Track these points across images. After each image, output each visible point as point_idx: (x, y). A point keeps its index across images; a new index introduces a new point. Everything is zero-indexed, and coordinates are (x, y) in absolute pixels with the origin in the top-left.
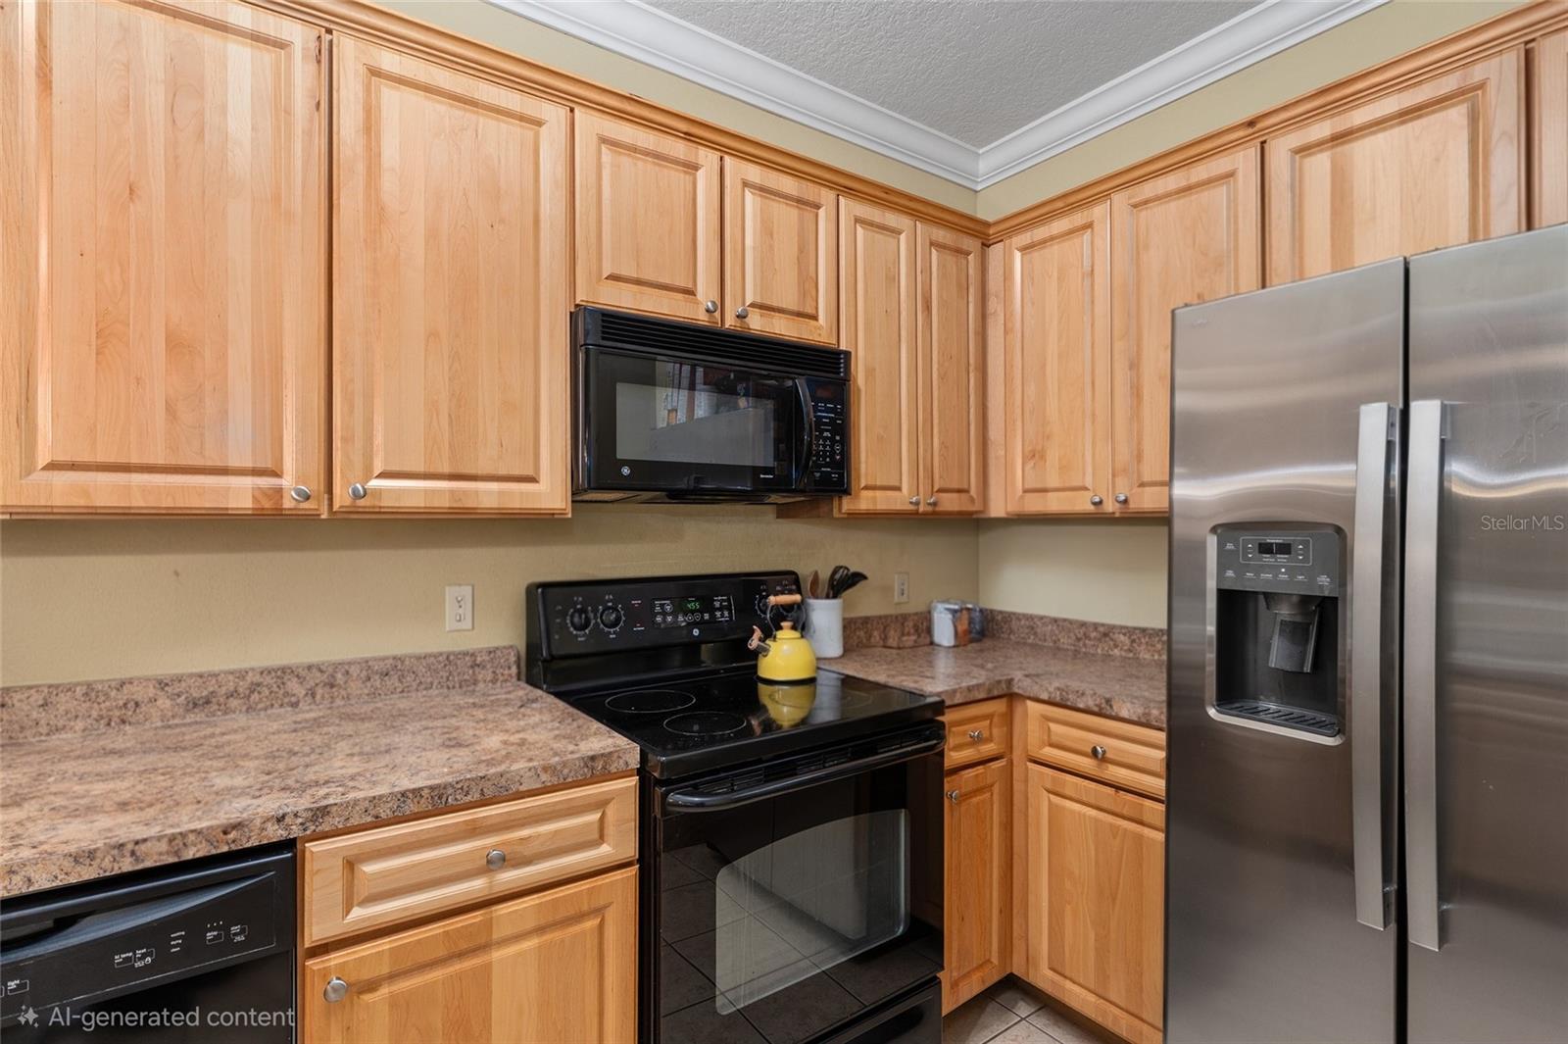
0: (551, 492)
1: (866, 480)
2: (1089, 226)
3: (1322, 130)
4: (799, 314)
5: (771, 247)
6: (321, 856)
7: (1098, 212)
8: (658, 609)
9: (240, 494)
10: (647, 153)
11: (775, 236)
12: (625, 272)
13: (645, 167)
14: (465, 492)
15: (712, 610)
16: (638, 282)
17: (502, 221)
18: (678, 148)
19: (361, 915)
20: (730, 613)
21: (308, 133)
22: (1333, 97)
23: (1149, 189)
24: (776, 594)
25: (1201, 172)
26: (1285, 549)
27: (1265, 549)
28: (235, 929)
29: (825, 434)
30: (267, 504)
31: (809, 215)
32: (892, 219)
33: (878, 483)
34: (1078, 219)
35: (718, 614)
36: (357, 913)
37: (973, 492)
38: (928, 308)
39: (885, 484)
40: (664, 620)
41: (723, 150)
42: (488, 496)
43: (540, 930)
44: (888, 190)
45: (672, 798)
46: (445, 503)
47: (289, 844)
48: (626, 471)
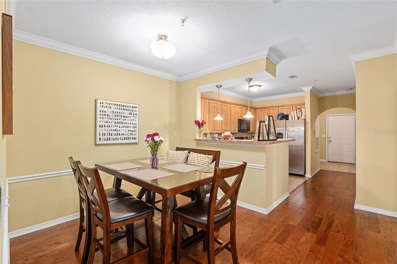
2: (266, 110)
3: (282, 108)
7: (267, 109)
22: (283, 106)
23: (270, 109)
25: (275, 108)
26: (280, 135)
27: (279, 135)
34: (265, 109)
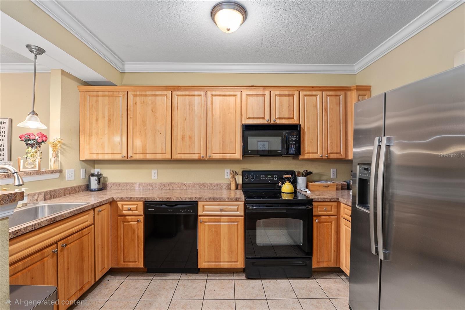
0: (238, 155)
1: (307, 151)
4: (289, 118)
5: (282, 106)
6: (200, 204)
8: (262, 176)
9: (196, 157)
10: (255, 95)
11: (283, 104)
12: (251, 117)
13: (255, 98)
14: (225, 156)
15: (273, 178)
16: (254, 118)
17: (230, 113)
18: (261, 92)
19: (205, 213)
20: (277, 178)
21: (204, 107)
24: (285, 175)
26: (368, 169)
27: (365, 169)
28: (191, 210)
29: (294, 142)
30: (199, 158)
31: (291, 98)
32: (314, 93)
33: (311, 152)
35: (275, 178)
36: (204, 212)
37: (342, 153)
38: (326, 111)
39: (312, 152)
40: (263, 178)
41: (270, 90)
42: (228, 156)
43: (228, 222)
44: (313, 87)
45: (248, 206)
46: (221, 157)
47: (197, 202)
48: (250, 152)
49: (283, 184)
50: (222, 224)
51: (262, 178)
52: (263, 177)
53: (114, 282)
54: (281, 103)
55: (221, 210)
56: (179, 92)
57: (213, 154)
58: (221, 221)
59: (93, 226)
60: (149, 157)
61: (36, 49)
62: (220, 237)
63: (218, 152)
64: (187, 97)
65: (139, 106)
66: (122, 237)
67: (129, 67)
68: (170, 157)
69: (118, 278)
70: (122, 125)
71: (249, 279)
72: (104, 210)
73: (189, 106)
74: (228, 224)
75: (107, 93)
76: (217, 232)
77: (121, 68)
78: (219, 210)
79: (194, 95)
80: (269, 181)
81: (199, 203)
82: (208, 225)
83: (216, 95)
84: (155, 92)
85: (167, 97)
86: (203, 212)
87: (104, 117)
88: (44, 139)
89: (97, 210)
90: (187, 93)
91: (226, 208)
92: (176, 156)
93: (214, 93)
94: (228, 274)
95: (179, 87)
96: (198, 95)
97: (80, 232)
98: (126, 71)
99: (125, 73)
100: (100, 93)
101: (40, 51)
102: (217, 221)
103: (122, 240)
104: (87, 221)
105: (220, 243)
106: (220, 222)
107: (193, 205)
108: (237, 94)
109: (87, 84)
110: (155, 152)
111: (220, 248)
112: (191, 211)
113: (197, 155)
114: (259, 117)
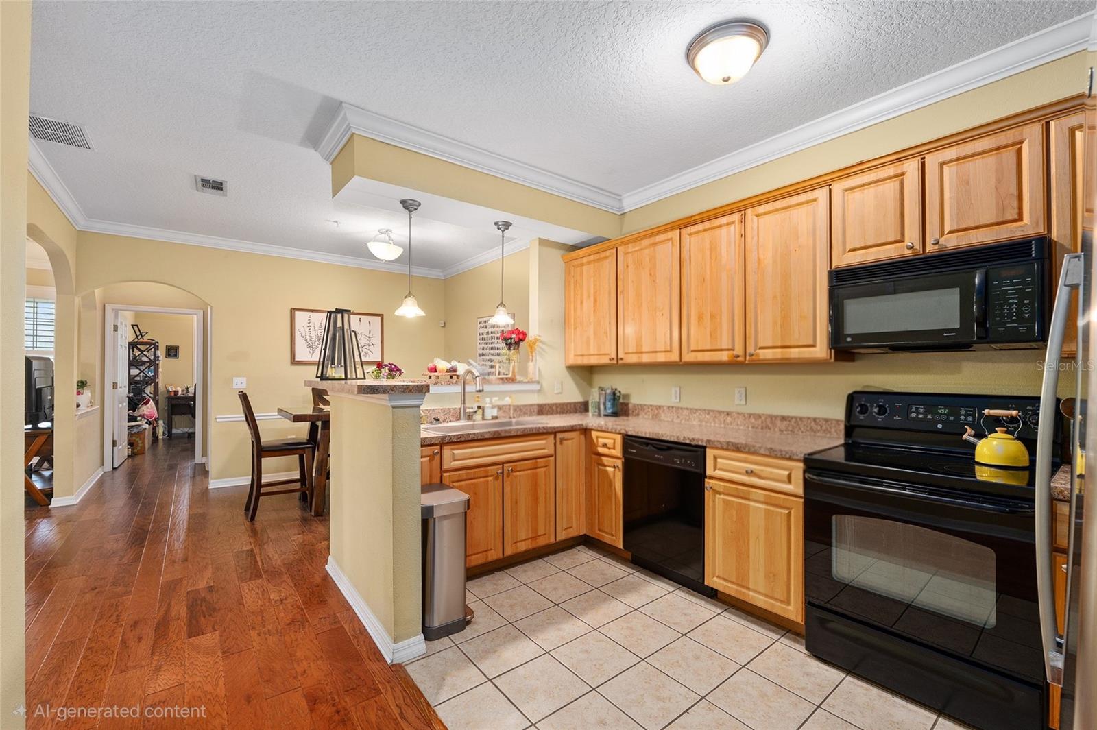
0: (821, 350)
4: (998, 224)
6: (710, 453)
8: (913, 410)
10: (870, 183)
12: (860, 245)
13: (869, 191)
14: (787, 352)
15: (957, 415)
16: (866, 247)
17: (800, 247)
20: (973, 419)
21: (739, 245)
24: (989, 409)
29: (1011, 301)
30: (730, 359)
35: (962, 418)
36: (717, 472)
40: (917, 416)
41: (924, 155)
42: (794, 353)
43: (766, 503)
46: (779, 356)
47: (704, 447)
48: (849, 339)
49: (980, 435)
50: (752, 504)
51: (913, 415)
52: (917, 413)
53: (584, 555)
54: (964, 183)
55: (750, 473)
56: (693, 227)
57: (760, 348)
58: (751, 497)
59: (552, 458)
60: (646, 359)
61: (503, 225)
62: (748, 533)
63: (770, 345)
64: (707, 234)
65: (631, 269)
66: (597, 488)
67: (630, 202)
68: (677, 359)
69: (592, 553)
70: (610, 306)
71: (815, 656)
72: (572, 439)
73: (711, 250)
74: (765, 509)
75: (592, 258)
76: (741, 519)
77: (618, 207)
78: (744, 472)
79: (720, 226)
80: (940, 426)
81: (708, 450)
82: (724, 500)
83: (765, 214)
84: (654, 238)
85: (672, 243)
86: (715, 470)
87: (589, 297)
88: (521, 336)
89: (559, 436)
90: (707, 225)
91: (762, 470)
92: (689, 357)
93: (761, 209)
94: (771, 627)
95: (691, 217)
96: (728, 224)
97: (534, 461)
98: (626, 211)
99: (625, 213)
100: (585, 260)
101: (507, 225)
102: (742, 495)
103: (597, 492)
104: (544, 449)
105: (748, 544)
106: (748, 499)
107: (697, 452)
108: (816, 197)
109: (575, 248)
110: (654, 350)
111: (749, 557)
112: (691, 464)
113: (726, 353)
114: (883, 241)
